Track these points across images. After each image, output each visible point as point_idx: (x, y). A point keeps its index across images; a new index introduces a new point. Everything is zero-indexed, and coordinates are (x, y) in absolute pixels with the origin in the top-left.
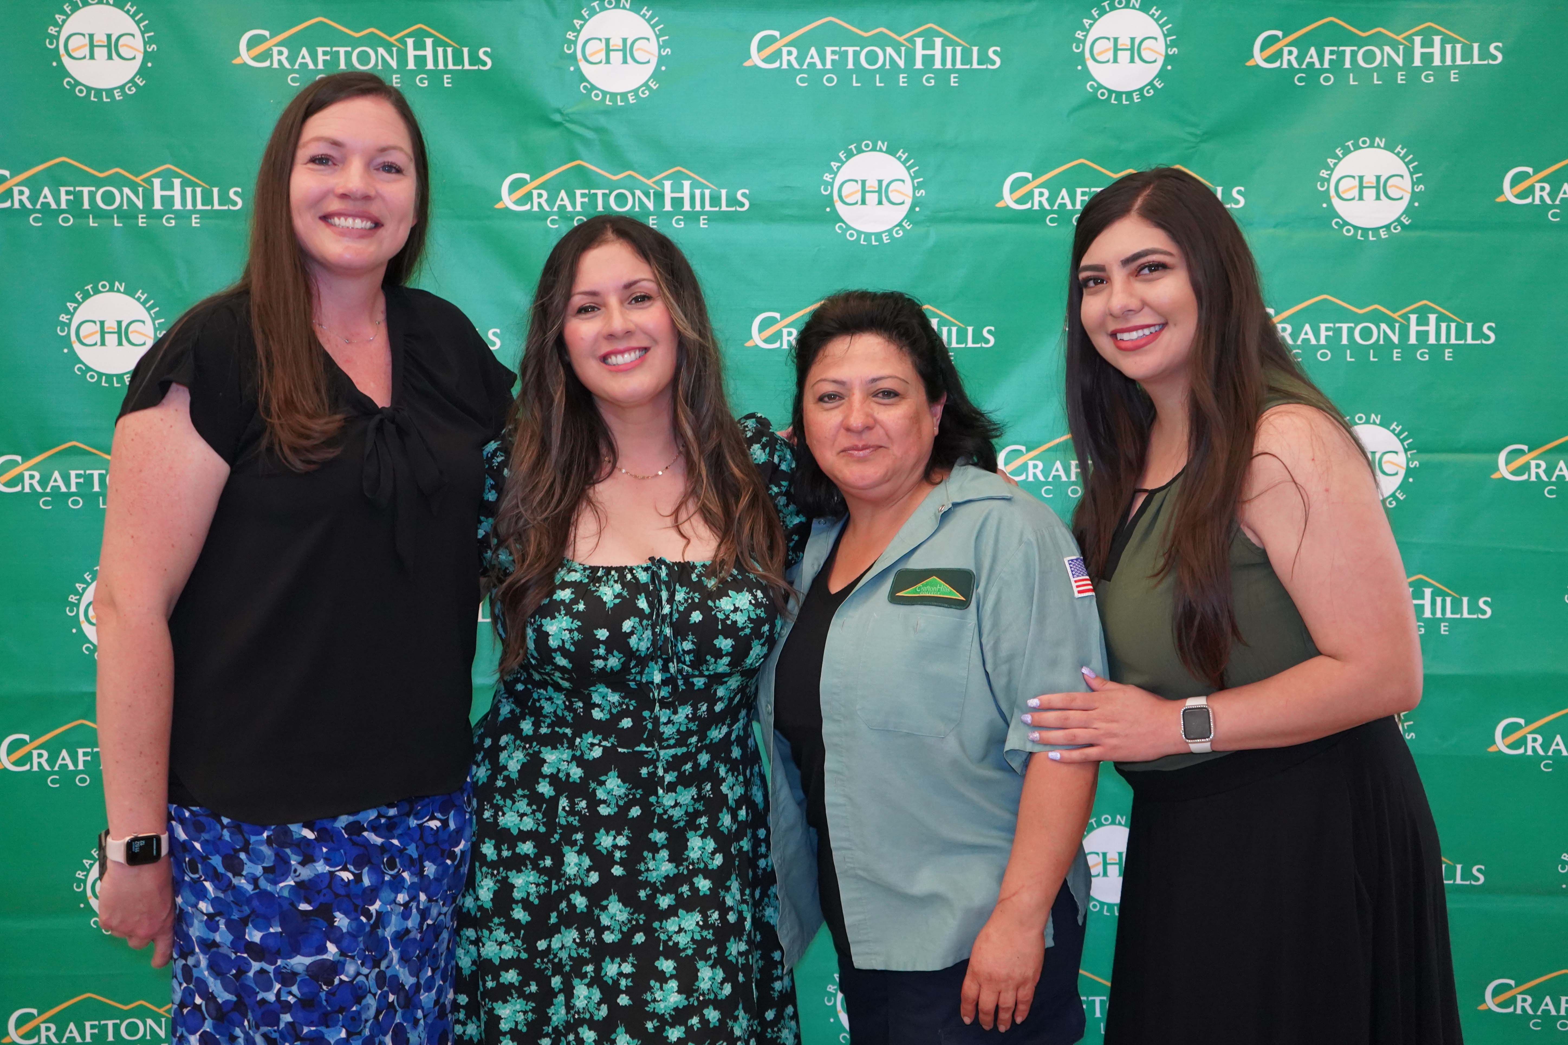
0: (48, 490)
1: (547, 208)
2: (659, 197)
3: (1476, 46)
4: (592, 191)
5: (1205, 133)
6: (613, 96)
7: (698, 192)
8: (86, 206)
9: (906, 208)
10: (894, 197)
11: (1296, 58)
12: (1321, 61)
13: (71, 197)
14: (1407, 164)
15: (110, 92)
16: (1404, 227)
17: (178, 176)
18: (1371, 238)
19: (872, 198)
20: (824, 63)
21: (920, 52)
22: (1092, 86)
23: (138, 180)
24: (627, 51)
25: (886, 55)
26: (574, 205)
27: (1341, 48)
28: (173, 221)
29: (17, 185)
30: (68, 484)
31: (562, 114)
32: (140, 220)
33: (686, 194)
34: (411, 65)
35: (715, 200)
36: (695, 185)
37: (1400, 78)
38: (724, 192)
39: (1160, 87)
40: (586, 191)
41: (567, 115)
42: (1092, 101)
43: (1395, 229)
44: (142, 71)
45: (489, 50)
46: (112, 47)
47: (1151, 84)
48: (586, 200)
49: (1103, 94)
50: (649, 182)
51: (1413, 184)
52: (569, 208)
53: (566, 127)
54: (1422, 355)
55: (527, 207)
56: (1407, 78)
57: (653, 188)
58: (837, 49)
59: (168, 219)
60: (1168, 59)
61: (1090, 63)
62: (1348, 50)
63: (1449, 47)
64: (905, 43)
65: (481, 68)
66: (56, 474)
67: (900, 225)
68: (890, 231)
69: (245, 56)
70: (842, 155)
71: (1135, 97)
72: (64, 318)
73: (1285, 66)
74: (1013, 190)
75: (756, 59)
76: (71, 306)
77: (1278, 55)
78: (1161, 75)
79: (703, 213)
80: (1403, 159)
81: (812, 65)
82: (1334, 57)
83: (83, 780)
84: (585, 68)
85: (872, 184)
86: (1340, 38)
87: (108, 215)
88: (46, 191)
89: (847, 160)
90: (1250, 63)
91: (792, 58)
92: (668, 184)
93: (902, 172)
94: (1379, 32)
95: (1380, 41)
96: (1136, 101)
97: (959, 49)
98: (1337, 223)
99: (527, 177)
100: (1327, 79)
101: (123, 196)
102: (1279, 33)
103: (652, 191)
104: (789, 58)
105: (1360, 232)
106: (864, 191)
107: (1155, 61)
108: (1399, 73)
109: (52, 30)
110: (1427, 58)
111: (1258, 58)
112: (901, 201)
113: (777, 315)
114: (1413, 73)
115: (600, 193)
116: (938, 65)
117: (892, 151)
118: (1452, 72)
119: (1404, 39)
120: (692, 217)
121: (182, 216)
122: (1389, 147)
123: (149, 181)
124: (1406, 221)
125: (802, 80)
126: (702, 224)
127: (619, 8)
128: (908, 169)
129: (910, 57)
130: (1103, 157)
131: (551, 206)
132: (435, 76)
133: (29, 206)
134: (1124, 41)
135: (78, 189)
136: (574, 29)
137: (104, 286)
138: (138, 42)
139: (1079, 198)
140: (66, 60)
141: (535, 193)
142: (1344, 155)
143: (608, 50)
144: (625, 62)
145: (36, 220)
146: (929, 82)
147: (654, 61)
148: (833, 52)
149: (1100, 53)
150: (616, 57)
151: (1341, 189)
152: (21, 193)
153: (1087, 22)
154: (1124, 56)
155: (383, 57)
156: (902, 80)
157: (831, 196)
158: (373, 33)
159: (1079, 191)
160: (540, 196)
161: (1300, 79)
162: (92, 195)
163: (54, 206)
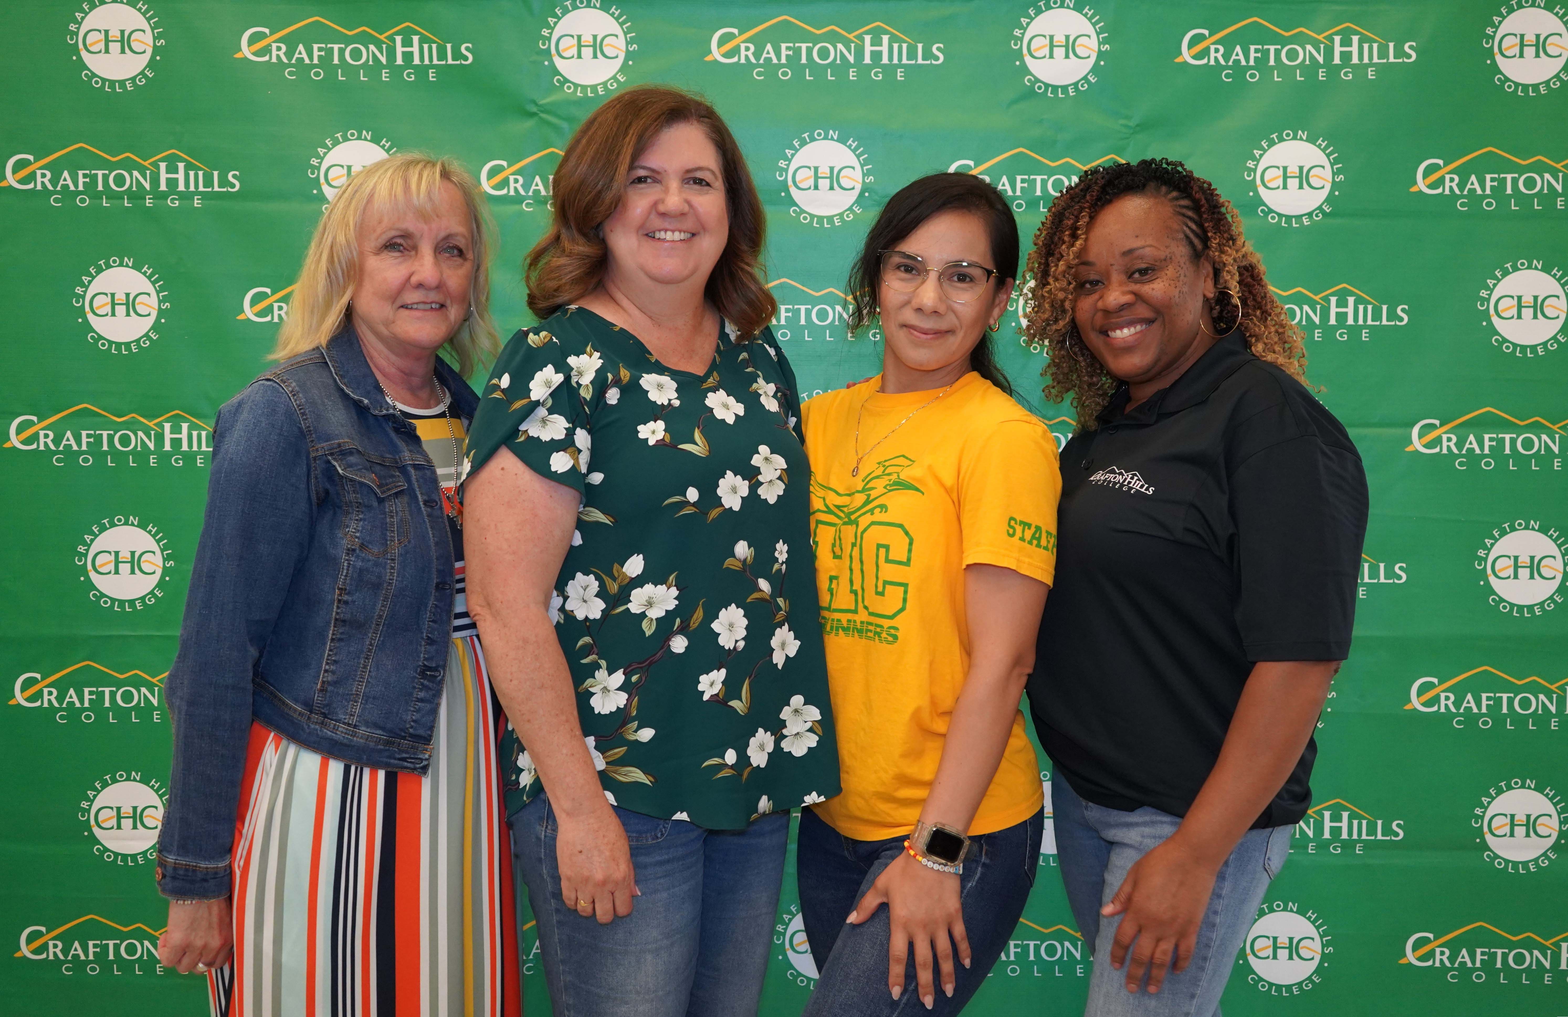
0: (61, 448)
1: (522, 192)
3: (1391, 45)
5: (1137, 125)
6: (584, 88)
8: (100, 188)
9: (856, 192)
10: (844, 182)
11: (1223, 56)
12: (1247, 59)
13: (88, 180)
14: (1328, 156)
15: (122, 83)
16: (1325, 214)
17: (182, 160)
18: (1294, 225)
19: (824, 184)
20: (779, 58)
21: (868, 48)
22: (1029, 80)
23: (146, 164)
24: (598, 47)
25: (837, 51)
26: (547, 189)
27: (1265, 47)
28: (177, 202)
29: (40, 168)
30: (79, 444)
31: (536, 104)
32: (148, 201)
34: (399, 61)
37: (1321, 75)
39: (1093, 81)
41: (541, 106)
42: (1031, 94)
43: (1317, 216)
44: (151, 64)
45: (470, 45)
46: (125, 41)
47: (1085, 78)
49: (1040, 88)
51: (1334, 174)
52: (543, 192)
53: (541, 118)
54: (1341, 335)
55: (504, 192)
56: (1328, 75)
58: (791, 45)
59: (173, 199)
60: (1101, 55)
61: (1028, 59)
62: (1272, 48)
63: (1366, 46)
64: (855, 40)
65: (463, 62)
66: (69, 434)
67: (850, 209)
68: (841, 215)
69: (246, 51)
70: (796, 143)
71: (1070, 91)
72: (79, 290)
73: (1212, 62)
75: (716, 54)
76: (85, 279)
77: (1205, 53)
78: (1095, 69)
80: (1324, 150)
81: (768, 60)
82: (1259, 55)
83: (88, 717)
84: (559, 63)
85: (824, 170)
86: (1264, 37)
87: (119, 196)
88: (66, 174)
89: (800, 148)
90: (1179, 60)
91: (750, 54)
93: (852, 160)
94: (1301, 32)
95: (1302, 40)
96: (1071, 94)
97: (905, 46)
98: (1262, 211)
99: (504, 163)
100: (1253, 76)
101: (133, 178)
102: (1206, 32)
104: (747, 53)
105: (1284, 219)
106: (817, 177)
107: (1089, 57)
108: (1320, 70)
109: (73, 27)
110: (1346, 57)
111: (1186, 55)
112: (852, 187)
114: (1333, 71)
116: (885, 60)
117: (842, 140)
118: (1370, 69)
119: (1325, 38)
121: (186, 196)
122: (1312, 140)
123: (156, 165)
125: (758, 74)
127: (590, 7)
128: (858, 157)
129: (860, 53)
130: (1040, 146)
131: (527, 191)
132: (422, 70)
133: (50, 187)
134: (1060, 39)
135: (93, 172)
136: (548, 26)
137: (115, 261)
138: (148, 38)
139: (1019, 185)
140: (84, 53)
141: (512, 178)
142: (1270, 146)
143: (580, 46)
144: (595, 57)
145: (56, 200)
146: (877, 76)
147: (622, 56)
148: (788, 48)
149: (1037, 50)
150: (587, 52)
151: (1266, 178)
152: (44, 176)
153: (1024, 21)
154: (1059, 52)
155: (373, 53)
156: (852, 75)
157: (785, 181)
158: (364, 31)
159: (1019, 178)
160: (516, 181)
161: (1227, 76)
162: (106, 178)
163: (72, 188)
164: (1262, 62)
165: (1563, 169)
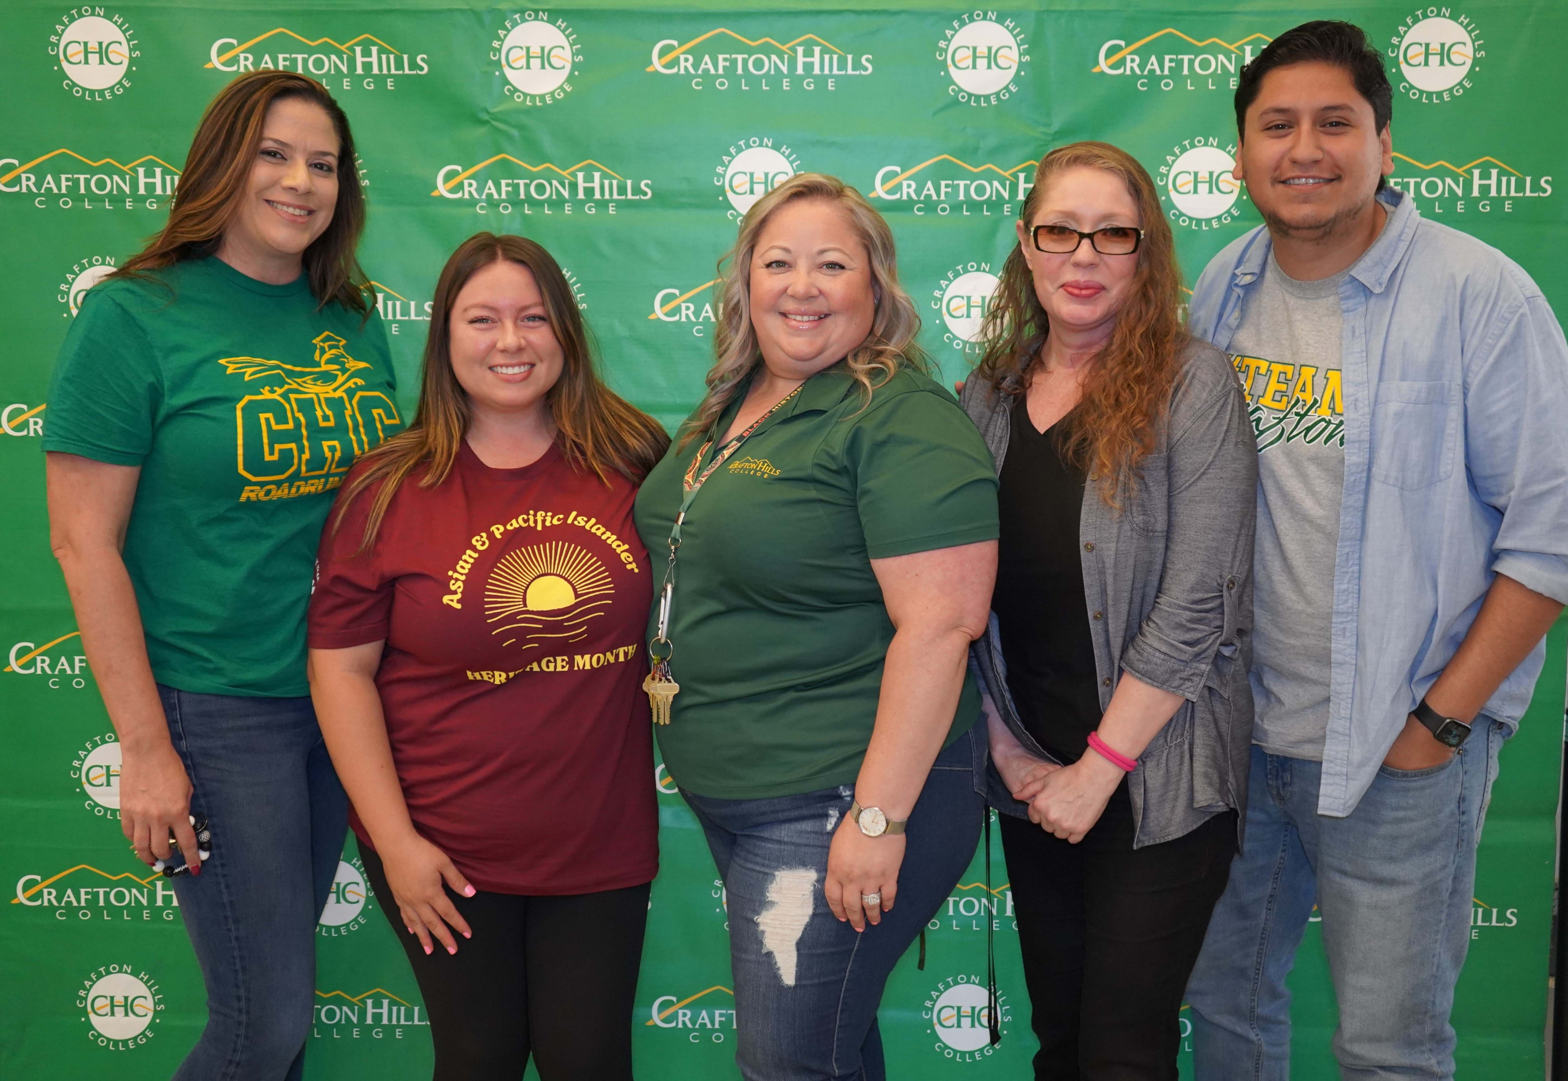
1: (476, 195)
2: (574, 186)
4: (515, 181)
5: (1056, 133)
6: (533, 97)
7: (606, 182)
8: (82, 191)
11: (1139, 66)
12: (1162, 69)
13: (70, 183)
15: (101, 92)
16: (1233, 218)
18: (1204, 228)
19: (759, 189)
20: (716, 68)
21: (801, 60)
22: (953, 90)
23: (125, 169)
24: (545, 58)
25: (771, 62)
26: (499, 193)
27: (1180, 57)
28: (155, 205)
29: (25, 172)
31: (488, 112)
32: (128, 204)
33: (596, 184)
34: (359, 71)
35: (622, 190)
36: (604, 176)
37: (1232, 83)
38: (629, 182)
39: (1014, 91)
40: (510, 181)
41: (493, 114)
42: (955, 102)
44: (128, 75)
45: (425, 56)
46: (103, 53)
47: (1006, 88)
48: (510, 189)
49: (963, 97)
50: (565, 173)
52: (496, 196)
53: (493, 126)
55: (459, 195)
57: (567, 179)
58: (728, 56)
59: (151, 203)
60: (1021, 65)
61: (952, 70)
62: (1186, 58)
64: (788, 51)
65: (419, 72)
69: (216, 62)
70: (733, 151)
71: (992, 100)
72: (63, 287)
73: (1128, 72)
74: (884, 182)
75: (657, 65)
76: (69, 277)
77: (1122, 62)
79: (612, 201)
80: (1233, 156)
81: (706, 71)
82: (1173, 64)
83: (78, 683)
84: (509, 73)
85: (759, 176)
86: (1178, 47)
87: (101, 199)
88: (49, 178)
89: (737, 155)
90: (1096, 70)
91: (689, 65)
92: (580, 176)
93: (785, 165)
94: (1214, 42)
95: (1214, 50)
96: (993, 103)
97: (835, 57)
98: (1174, 214)
99: (459, 168)
100: (1167, 85)
101: (113, 183)
102: (1122, 43)
103: (567, 181)
104: (686, 64)
105: (1194, 222)
106: (752, 183)
107: (1010, 68)
108: (1232, 79)
109: (54, 39)
111: (1103, 65)
113: (677, 292)
115: (522, 183)
116: (817, 71)
117: (776, 147)
119: (1236, 48)
120: (602, 204)
121: (162, 200)
123: (135, 170)
124: (1235, 213)
125: (697, 84)
126: (611, 210)
127: (538, 20)
128: (791, 163)
129: (792, 64)
130: (964, 153)
131: (480, 194)
132: (380, 80)
133: (34, 190)
134: (982, 50)
135: (75, 176)
136: (499, 39)
137: (97, 260)
138: (124, 49)
139: (943, 190)
140: (64, 64)
141: (466, 182)
142: (1182, 152)
143: (528, 57)
144: (543, 67)
145: (40, 202)
146: (809, 86)
147: (568, 67)
148: (725, 60)
149: (961, 60)
150: (535, 63)
151: (1178, 183)
152: (28, 179)
153: (949, 33)
154: (982, 63)
155: (335, 64)
156: (786, 85)
157: (723, 186)
158: (326, 42)
159: (943, 183)
160: (470, 185)
161: (1142, 85)
162: (87, 182)
163: (55, 191)
164: (1176, 71)
165: (1463, 174)
